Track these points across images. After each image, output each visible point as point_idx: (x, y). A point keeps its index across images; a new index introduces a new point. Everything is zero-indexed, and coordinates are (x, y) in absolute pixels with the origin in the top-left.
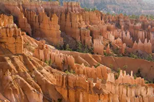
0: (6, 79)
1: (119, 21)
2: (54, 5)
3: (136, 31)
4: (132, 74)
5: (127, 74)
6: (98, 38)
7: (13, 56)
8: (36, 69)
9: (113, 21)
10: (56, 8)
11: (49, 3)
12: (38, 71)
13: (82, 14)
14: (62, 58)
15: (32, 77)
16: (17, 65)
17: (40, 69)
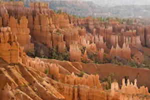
0: (6, 94)
1: (88, 24)
2: (17, 6)
3: (108, 35)
4: (135, 83)
7: (9, 66)
8: (37, 81)
9: (82, 24)
10: (20, 9)
11: (12, 3)
12: (39, 84)
13: (51, 16)
15: (35, 91)
16: (15, 77)
17: (41, 81)
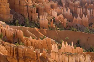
3: (75, 8)
4: (72, 45)
5: (68, 45)
6: (44, 14)
14: (12, 32)
